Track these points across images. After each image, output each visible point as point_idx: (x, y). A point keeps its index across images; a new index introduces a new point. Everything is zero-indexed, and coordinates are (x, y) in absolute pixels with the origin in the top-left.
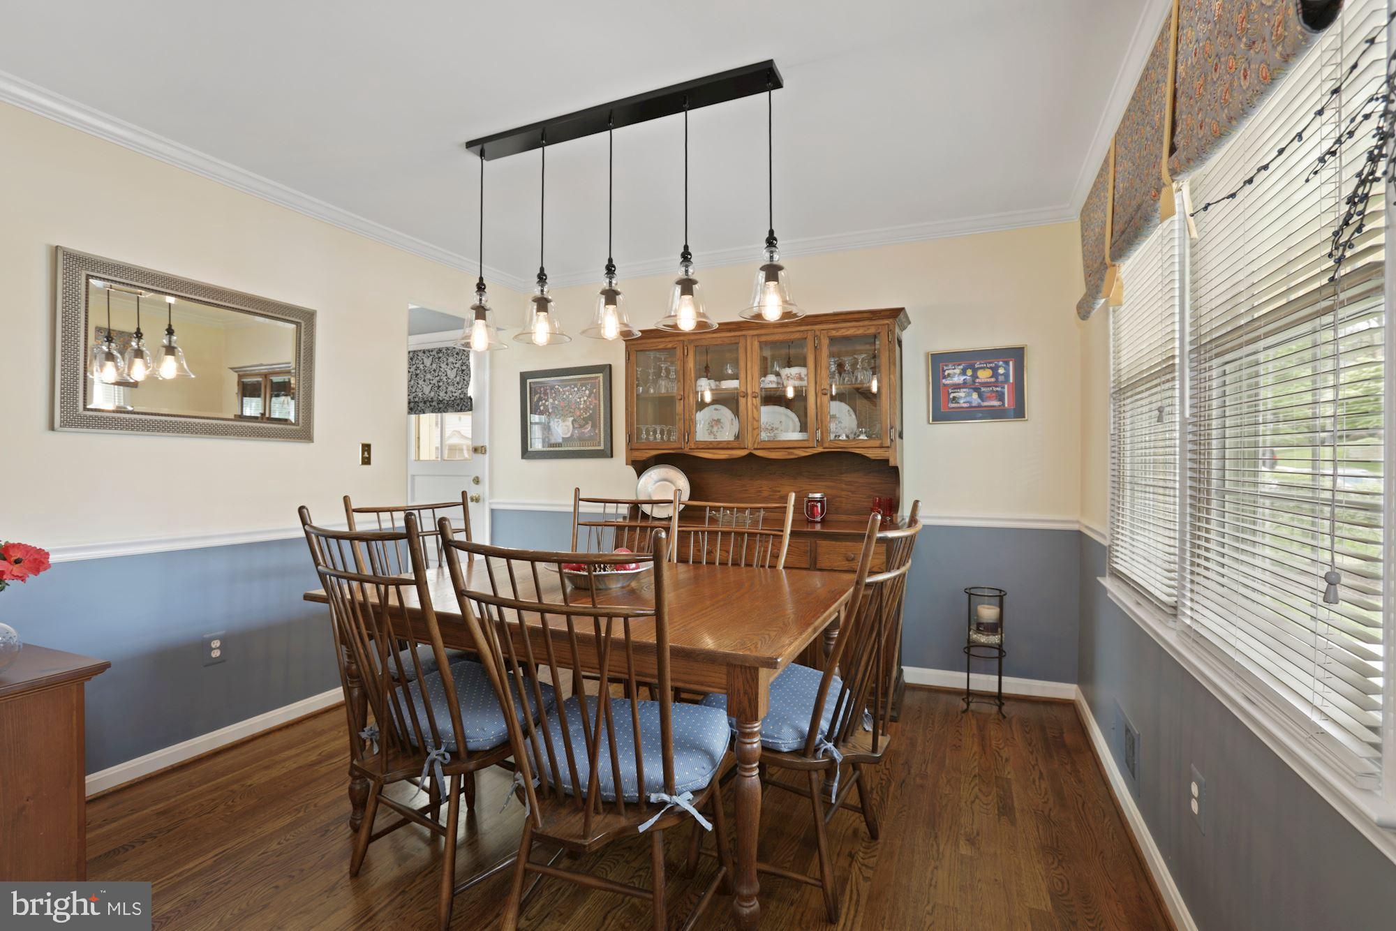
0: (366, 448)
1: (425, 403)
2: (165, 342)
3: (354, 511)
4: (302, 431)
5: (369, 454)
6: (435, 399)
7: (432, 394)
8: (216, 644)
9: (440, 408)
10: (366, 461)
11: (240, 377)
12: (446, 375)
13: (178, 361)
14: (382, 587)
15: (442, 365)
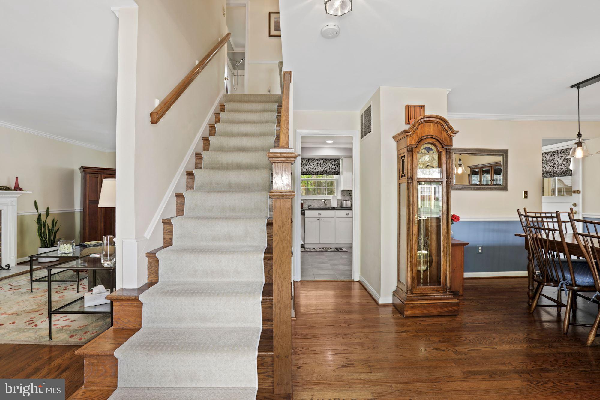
0: (526, 192)
1: (547, 173)
2: (459, 163)
3: (528, 212)
4: (504, 188)
5: (527, 194)
6: (552, 172)
7: (551, 170)
8: (480, 248)
9: (554, 175)
10: (526, 197)
11: (471, 169)
12: (558, 162)
13: (462, 168)
14: (547, 231)
15: (555, 158)
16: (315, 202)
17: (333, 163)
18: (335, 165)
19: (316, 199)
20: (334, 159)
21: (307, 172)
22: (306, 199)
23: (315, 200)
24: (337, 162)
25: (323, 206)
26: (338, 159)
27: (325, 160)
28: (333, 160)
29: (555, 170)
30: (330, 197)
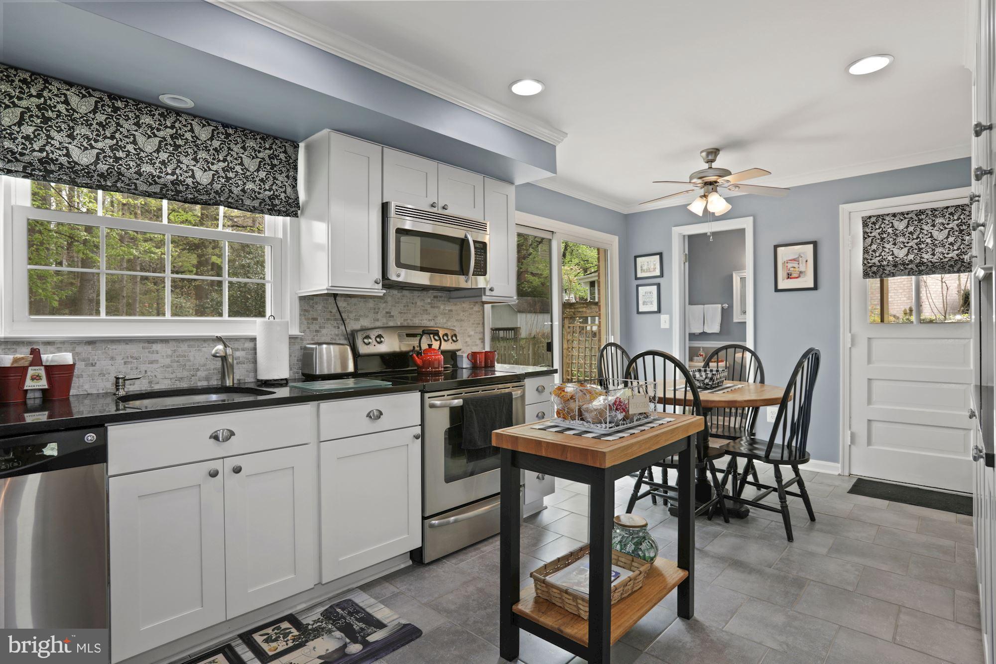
6: (915, 261)
9: (922, 271)
12: (932, 237)
15: (924, 227)
16: (154, 357)
17: (265, 154)
18: (273, 166)
19: (165, 340)
20: (268, 136)
21: (101, 175)
22: (91, 342)
23: (155, 347)
24: (285, 152)
25: (207, 379)
26: (287, 141)
27: (221, 129)
28: (262, 138)
29: (927, 257)
30: (250, 326)
